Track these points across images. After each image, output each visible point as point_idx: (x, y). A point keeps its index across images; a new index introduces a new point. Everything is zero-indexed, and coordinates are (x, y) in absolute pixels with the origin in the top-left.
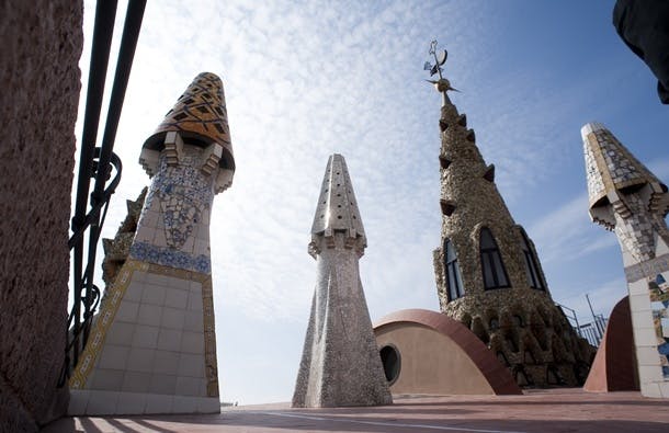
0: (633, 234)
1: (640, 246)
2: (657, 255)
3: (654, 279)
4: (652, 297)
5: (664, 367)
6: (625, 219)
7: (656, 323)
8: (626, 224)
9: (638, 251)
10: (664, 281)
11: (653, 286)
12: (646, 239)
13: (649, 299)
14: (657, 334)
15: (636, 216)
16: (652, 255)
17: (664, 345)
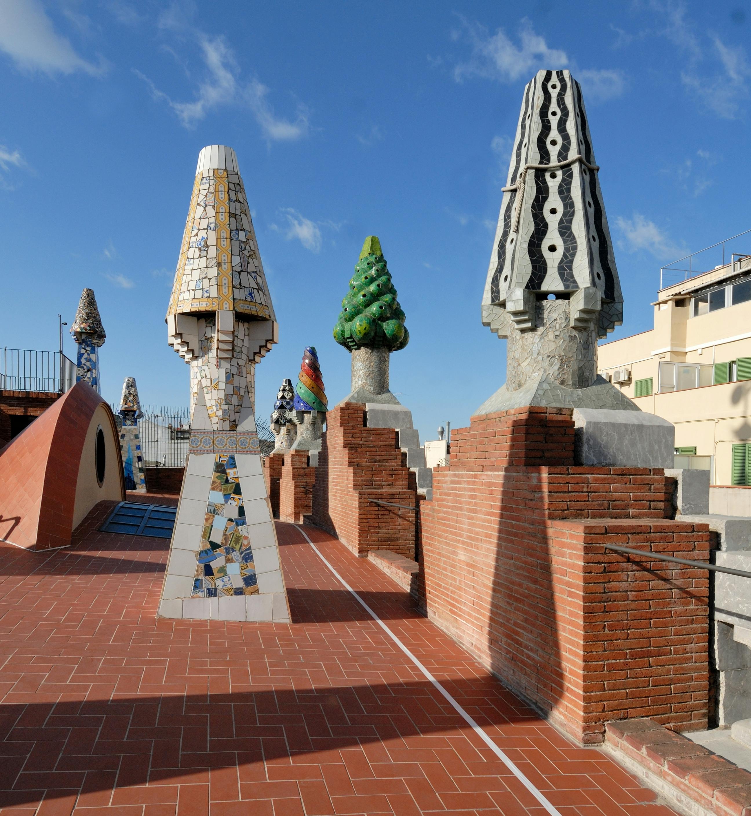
0: (222, 386)
1: (226, 407)
2: (239, 428)
3: (225, 459)
4: (214, 483)
5: (197, 580)
6: (219, 359)
7: (207, 520)
8: (218, 366)
9: (220, 413)
10: (235, 467)
11: (220, 468)
12: (235, 400)
13: (209, 486)
14: (204, 536)
15: (234, 362)
16: (234, 426)
17: (206, 552)
